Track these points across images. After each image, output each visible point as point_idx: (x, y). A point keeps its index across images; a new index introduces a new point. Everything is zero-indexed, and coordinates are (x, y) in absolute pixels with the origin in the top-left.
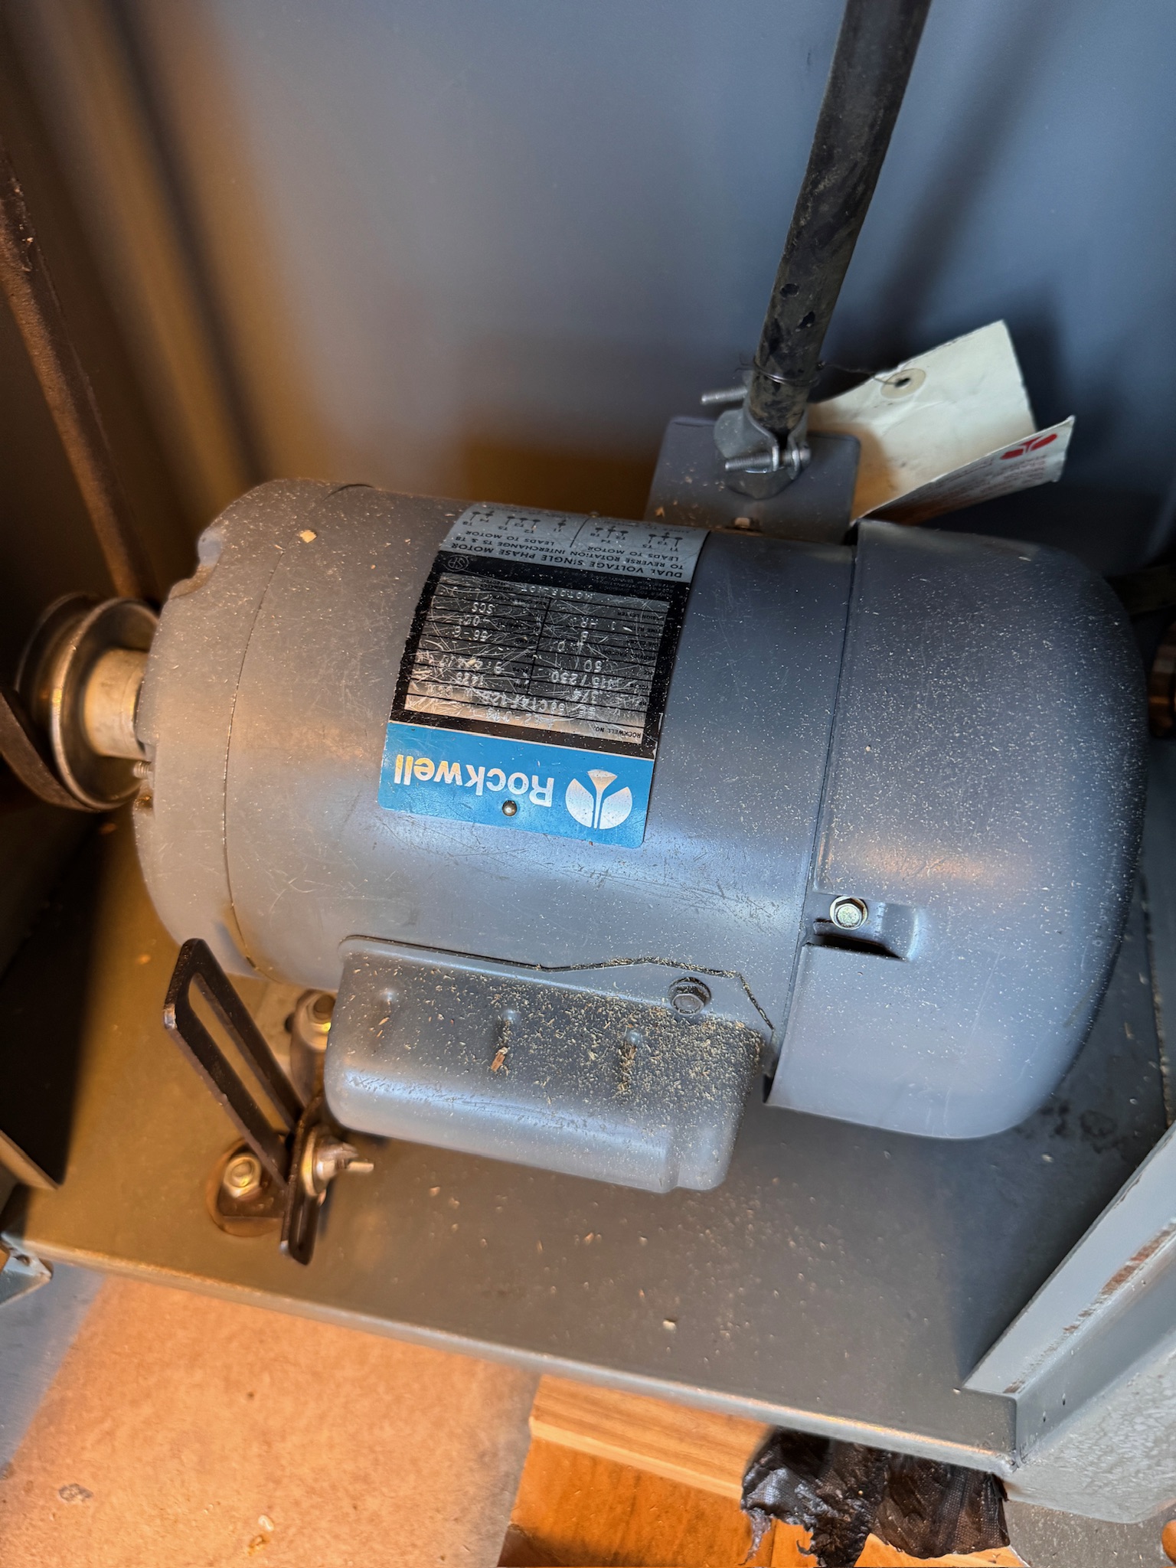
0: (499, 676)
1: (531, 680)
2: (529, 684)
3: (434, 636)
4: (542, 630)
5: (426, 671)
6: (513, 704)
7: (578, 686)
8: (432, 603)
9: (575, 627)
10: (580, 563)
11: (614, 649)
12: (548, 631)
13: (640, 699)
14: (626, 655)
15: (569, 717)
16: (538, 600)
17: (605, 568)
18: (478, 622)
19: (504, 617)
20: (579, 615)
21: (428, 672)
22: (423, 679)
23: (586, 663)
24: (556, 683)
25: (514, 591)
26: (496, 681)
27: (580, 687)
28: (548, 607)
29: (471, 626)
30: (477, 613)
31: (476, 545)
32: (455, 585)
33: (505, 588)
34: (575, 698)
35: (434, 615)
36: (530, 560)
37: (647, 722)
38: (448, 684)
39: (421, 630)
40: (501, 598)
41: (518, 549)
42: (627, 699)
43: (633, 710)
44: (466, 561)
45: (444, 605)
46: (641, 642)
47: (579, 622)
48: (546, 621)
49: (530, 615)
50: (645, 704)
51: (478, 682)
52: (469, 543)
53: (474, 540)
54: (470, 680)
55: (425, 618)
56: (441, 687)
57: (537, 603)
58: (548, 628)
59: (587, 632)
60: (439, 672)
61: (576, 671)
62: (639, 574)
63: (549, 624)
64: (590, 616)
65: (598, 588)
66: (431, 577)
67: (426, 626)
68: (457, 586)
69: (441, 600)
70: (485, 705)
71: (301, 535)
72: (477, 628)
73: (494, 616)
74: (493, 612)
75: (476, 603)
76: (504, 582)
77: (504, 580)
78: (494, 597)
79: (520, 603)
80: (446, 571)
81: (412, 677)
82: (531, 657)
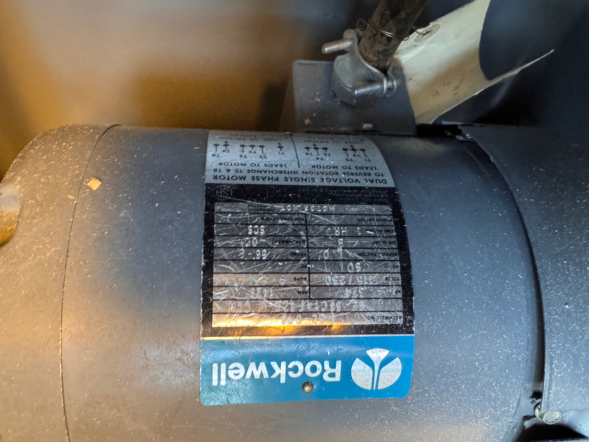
0: (284, 286)
1: (310, 286)
2: (309, 289)
3: (224, 260)
4: (308, 242)
5: (224, 292)
6: (300, 308)
7: (346, 286)
8: (215, 231)
9: (332, 236)
10: (313, 180)
11: (366, 250)
12: (312, 243)
13: (395, 289)
14: (375, 255)
15: (345, 312)
16: (296, 216)
17: (332, 182)
18: (256, 243)
19: (275, 235)
20: (331, 225)
21: (227, 291)
22: (224, 298)
23: (348, 266)
24: (330, 286)
25: (275, 211)
26: (283, 291)
27: (348, 286)
28: (306, 221)
29: (251, 247)
30: (253, 235)
31: (231, 174)
32: (228, 213)
33: (268, 210)
34: (347, 296)
35: (220, 241)
36: (276, 183)
37: (404, 305)
38: (246, 300)
39: (213, 257)
40: (268, 219)
41: (263, 175)
42: (385, 290)
43: (392, 298)
44: (229, 190)
45: (225, 231)
46: (383, 242)
47: (333, 231)
48: (309, 234)
49: (295, 230)
50: (400, 292)
51: (269, 294)
52: (224, 173)
53: (228, 171)
54: (262, 294)
55: (213, 246)
56: (240, 304)
57: (296, 219)
58: (312, 240)
59: (342, 239)
60: (235, 291)
61: (343, 273)
62: (357, 185)
63: (312, 236)
64: (340, 225)
65: (335, 200)
66: (207, 208)
67: (216, 252)
68: (231, 213)
69: (222, 227)
70: (278, 313)
71: (89, 184)
72: (257, 248)
73: (267, 236)
74: (266, 233)
75: (251, 226)
76: (266, 204)
77: (265, 203)
78: (262, 219)
79: (284, 221)
80: (219, 202)
81: (214, 298)
82: (306, 267)
